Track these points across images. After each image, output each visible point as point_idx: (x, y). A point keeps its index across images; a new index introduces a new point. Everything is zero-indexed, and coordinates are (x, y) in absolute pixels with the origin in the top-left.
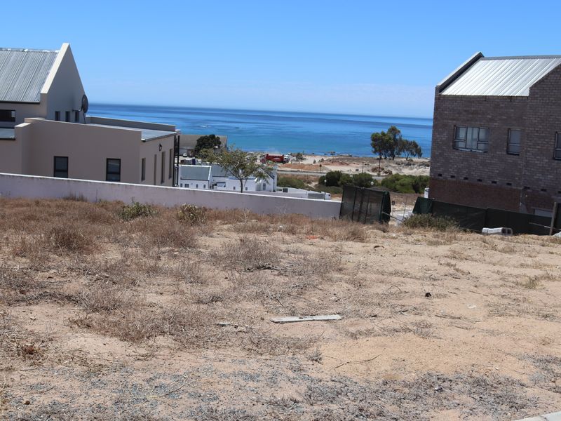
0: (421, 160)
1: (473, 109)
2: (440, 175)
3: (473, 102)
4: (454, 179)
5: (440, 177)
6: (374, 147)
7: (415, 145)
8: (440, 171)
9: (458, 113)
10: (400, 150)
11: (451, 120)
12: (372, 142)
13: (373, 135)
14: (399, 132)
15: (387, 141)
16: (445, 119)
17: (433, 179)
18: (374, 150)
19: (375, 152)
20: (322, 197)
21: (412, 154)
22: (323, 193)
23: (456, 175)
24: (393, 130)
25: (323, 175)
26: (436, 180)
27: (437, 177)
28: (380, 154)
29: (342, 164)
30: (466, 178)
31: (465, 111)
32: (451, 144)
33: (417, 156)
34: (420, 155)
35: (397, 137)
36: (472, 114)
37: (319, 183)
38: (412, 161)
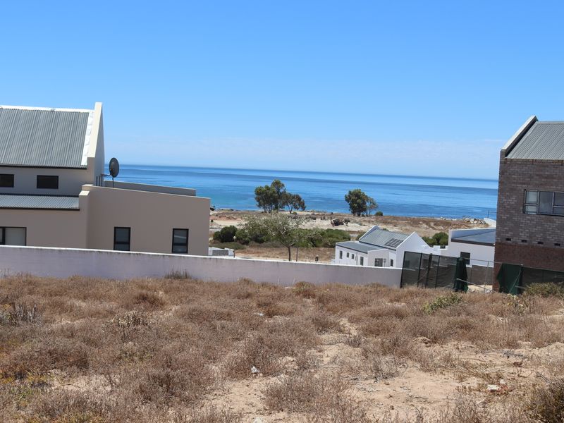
0: (304, 213)
1: (547, 173)
2: (510, 240)
3: (547, 166)
4: (526, 244)
5: (509, 242)
6: (258, 201)
7: (299, 199)
8: (508, 235)
9: (529, 178)
10: (284, 204)
11: (520, 183)
12: (256, 196)
13: (257, 189)
14: (283, 185)
15: (271, 195)
16: (514, 183)
17: (500, 244)
18: (258, 203)
19: (260, 206)
20: (226, 253)
21: (296, 208)
22: (226, 249)
23: (527, 239)
24: (277, 184)
25: (218, 230)
26: (504, 244)
27: (504, 241)
28: (264, 208)
29: (229, 218)
30: (539, 243)
31: (537, 175)
32: (522, 208)
33: (300, 209)
34: (303, 208)
35: (281, 191)
36: (546, 178)
37: (214, 239)
38: (296, 214)
